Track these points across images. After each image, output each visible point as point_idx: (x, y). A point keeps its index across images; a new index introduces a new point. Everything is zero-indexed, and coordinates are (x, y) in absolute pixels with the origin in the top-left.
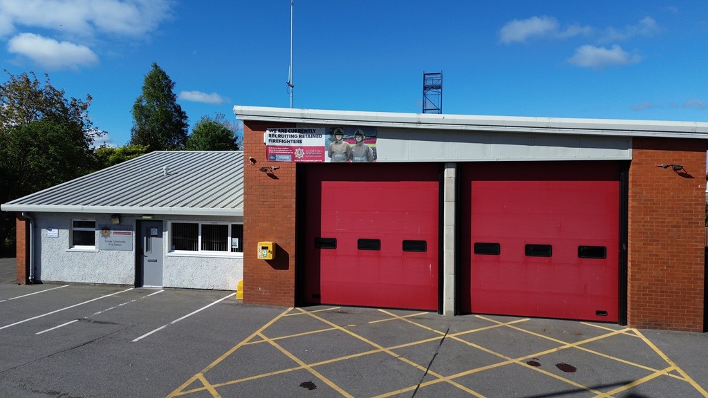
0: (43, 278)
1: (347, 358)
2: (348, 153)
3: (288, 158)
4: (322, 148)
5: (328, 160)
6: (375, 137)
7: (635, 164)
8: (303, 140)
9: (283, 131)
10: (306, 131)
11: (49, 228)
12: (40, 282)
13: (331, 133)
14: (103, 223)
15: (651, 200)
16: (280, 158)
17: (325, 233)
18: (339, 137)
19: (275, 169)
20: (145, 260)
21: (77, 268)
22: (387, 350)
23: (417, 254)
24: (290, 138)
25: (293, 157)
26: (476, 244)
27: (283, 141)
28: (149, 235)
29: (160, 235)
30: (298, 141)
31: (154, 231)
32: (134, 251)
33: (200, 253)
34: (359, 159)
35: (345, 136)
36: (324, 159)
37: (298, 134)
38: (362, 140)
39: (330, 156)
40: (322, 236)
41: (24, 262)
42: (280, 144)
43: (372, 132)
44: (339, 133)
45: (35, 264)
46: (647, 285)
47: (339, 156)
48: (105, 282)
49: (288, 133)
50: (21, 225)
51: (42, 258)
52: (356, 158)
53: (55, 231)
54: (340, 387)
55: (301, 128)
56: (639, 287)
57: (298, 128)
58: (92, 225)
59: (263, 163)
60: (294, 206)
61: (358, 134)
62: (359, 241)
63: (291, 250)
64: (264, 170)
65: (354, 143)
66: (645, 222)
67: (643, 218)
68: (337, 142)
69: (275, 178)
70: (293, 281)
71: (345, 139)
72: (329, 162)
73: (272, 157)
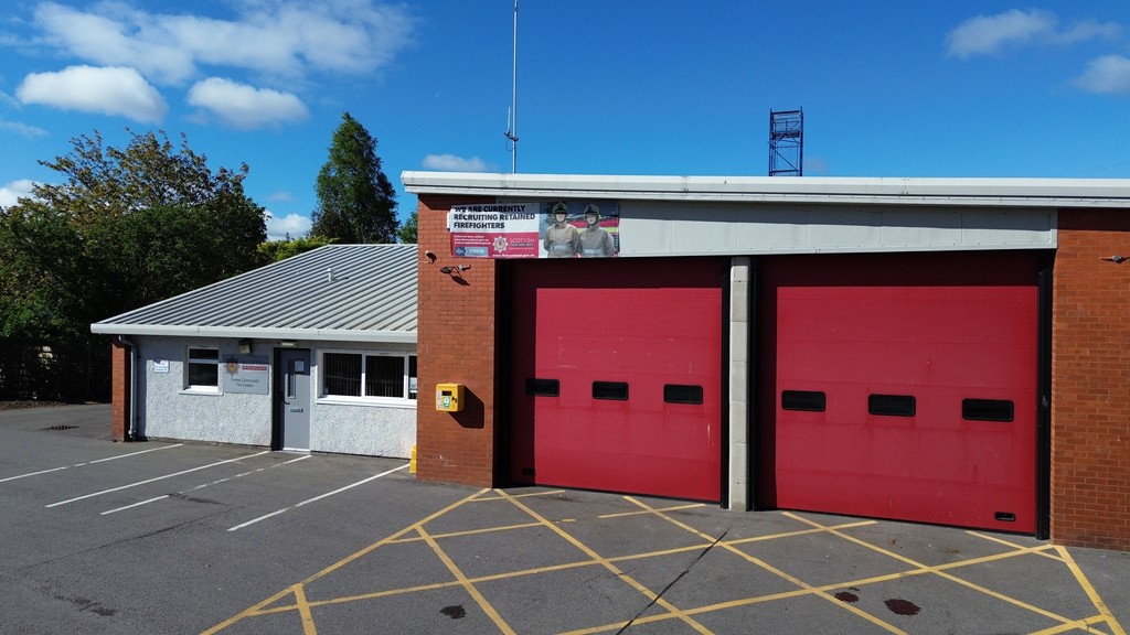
0: (148, 433)
1: (535, 571)
2: (575, 244)
3: (483, 252)
4: (535, 236)
5: (543, 254)
6: (617, 216)
7: (1063, 255)
8: (507, 223)
9: (475, 209)
10: (510, 209)
11: (157, 360)
12: (145, 439)
13: (549, 211)
14: (229, 353)
15: (1091, 320)
16: (471, 251)
17: (542, 372)
18: (560, 218)
19: (464, 269)
20: (287, 409)
21: (193, 420)
22: (606, 563)
23: (688, 408)
24: (486, 220)
25: (491, 251)
26: (785, 393)
27: (475, 225)
28: (292, 372)
29: (307, 372)
30: (498, 225)
31: (299, 366)
32: (270, 396)
33: (364, 399)
34: (592, 252)
35: (570, 216)
36: (537, 253)
37: (498, 214)
38: (597, 222)
39: (547, 248)
40: (538, 376)
41: (123, 409)
42: (471, 230)
43: (613, 209)
44: (561, 211)
45: (138, 412)
46: (1084, 469)
47: (563, 247)
48: (231, 441)
49: (483, 213)
50: (118, 354)
51: (147, 402)
52: (587, 251)
53: (165, 363)
54: (502, 617)
55: (502, 205)
56: (1071, 473)
57: (498, 205)
58: (213, 354)
59: (446, 260)
60: (492, 327)
61: (590, 212)
62: (595, 384)
63: (487, 398)
64: (447, 271)
65: (583, 227)
66: (1082, 358)
67: (1078, 352)
68: (557, 226)
69: (463, 282)
70: (490, 446)
71: (570, 221)
72: (546, 257)
73: (459, 251)
